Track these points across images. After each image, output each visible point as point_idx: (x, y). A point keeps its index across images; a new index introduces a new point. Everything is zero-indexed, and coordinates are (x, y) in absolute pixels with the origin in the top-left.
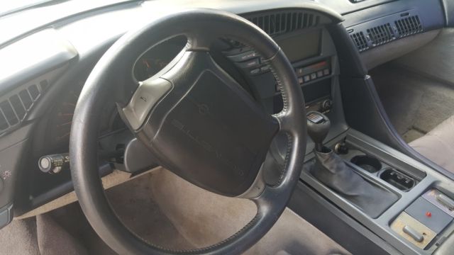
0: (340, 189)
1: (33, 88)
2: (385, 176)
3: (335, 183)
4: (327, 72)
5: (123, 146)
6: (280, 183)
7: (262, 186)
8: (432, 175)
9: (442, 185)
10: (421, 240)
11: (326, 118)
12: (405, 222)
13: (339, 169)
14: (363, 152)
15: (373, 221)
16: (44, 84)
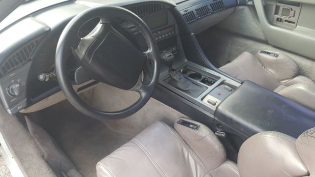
0: (181, 88)
1: (32, 44)
2: (203, 81)
3: (179, 85)
4: (173, 33)
5: (74, 72)
6: (150, 83)
7: (141, 84)
8: (223, 78)
9: (227, 82)
10: (215, 104)
11: (172, 54)
12: (210, 98)
13: (180, 79)
14: (193, 71)
15: (196, 99)
16: (37, 42)
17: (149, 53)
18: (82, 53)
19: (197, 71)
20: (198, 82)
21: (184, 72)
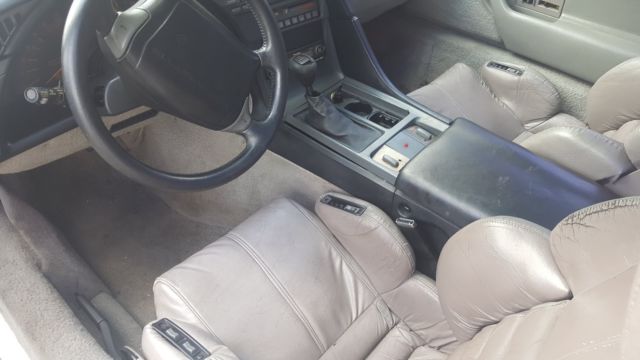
0: (332, 131)
1: (7, 21)
2: (375, 119)
3: (327, 126)
4: (315, 14)
5: (102, 89)
6: (266, 117)
7: (249, 120)
8: (414, 112)
9: (421, 121)
10: (397, 165)
11: (312, 59)
12: (386, 151)
13: (329, 112)
14: (357, 99)
15: (359, 154)
16: (18, 16)
17: (264, 53)
18: (119, 44)
19: (364, 99)
20: (366, 120)
21: (337, 100)
